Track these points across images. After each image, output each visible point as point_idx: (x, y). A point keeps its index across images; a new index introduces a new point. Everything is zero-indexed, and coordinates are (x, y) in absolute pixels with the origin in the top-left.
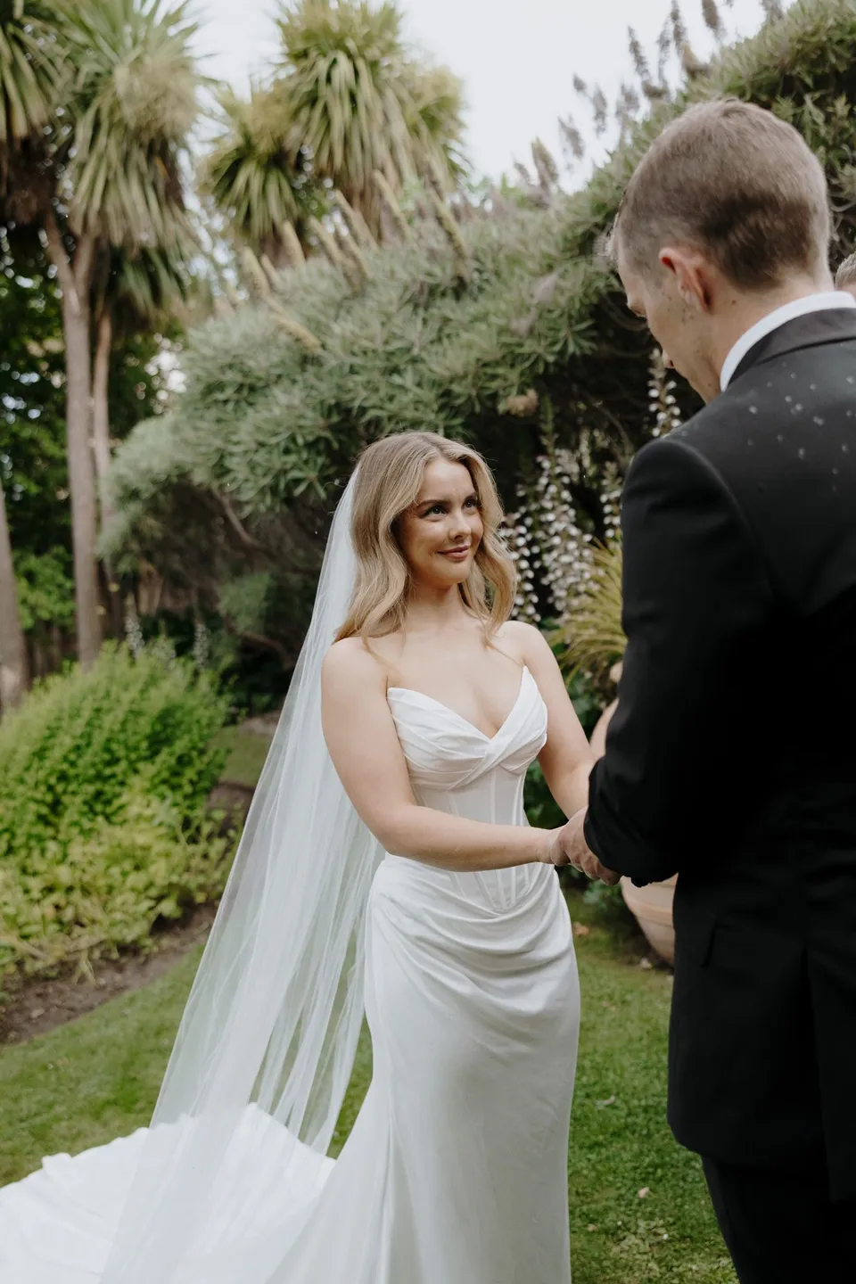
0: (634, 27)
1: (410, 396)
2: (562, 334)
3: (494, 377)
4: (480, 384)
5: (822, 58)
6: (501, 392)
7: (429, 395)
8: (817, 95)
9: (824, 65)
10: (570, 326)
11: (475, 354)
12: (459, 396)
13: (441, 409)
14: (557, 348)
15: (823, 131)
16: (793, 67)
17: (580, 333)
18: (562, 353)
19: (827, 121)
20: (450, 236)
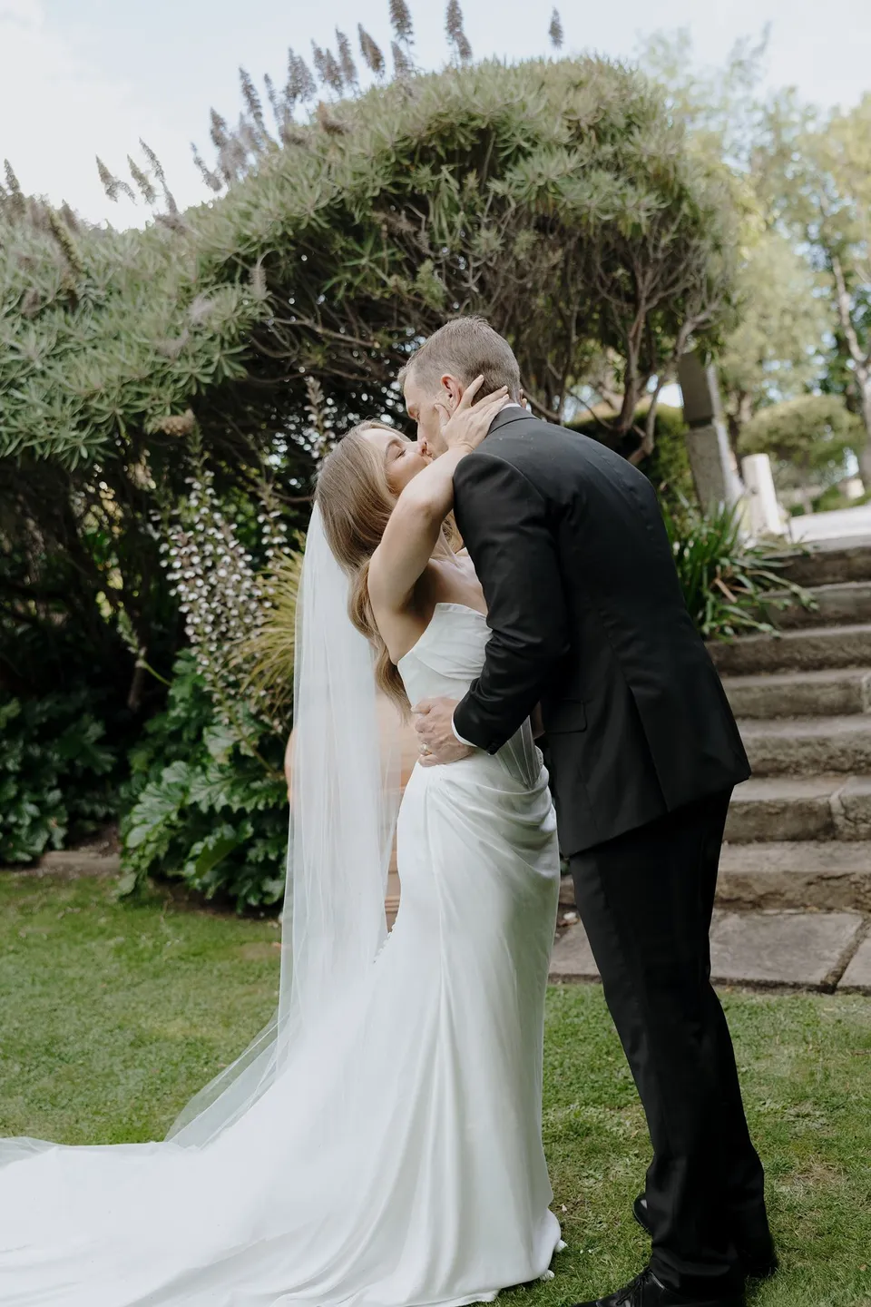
0: (248, 70)
1: (40, 412)
2: (216, 357)
3: (140, 396)
4: (126, 401)
5: (452, 137)
6: (150, 411)
7: (62, 411)
8: (451, 167)
9: (453, 141)
10: (222, 348)
11: (115, 372)
12: (100, 412)
13: (81, 425)
14: (211, 370)
15: (457, 197)
16: (430, 141)
17: (232, 357)
18: (214, 375)
19: (461, 191)
20: (66, 246)
